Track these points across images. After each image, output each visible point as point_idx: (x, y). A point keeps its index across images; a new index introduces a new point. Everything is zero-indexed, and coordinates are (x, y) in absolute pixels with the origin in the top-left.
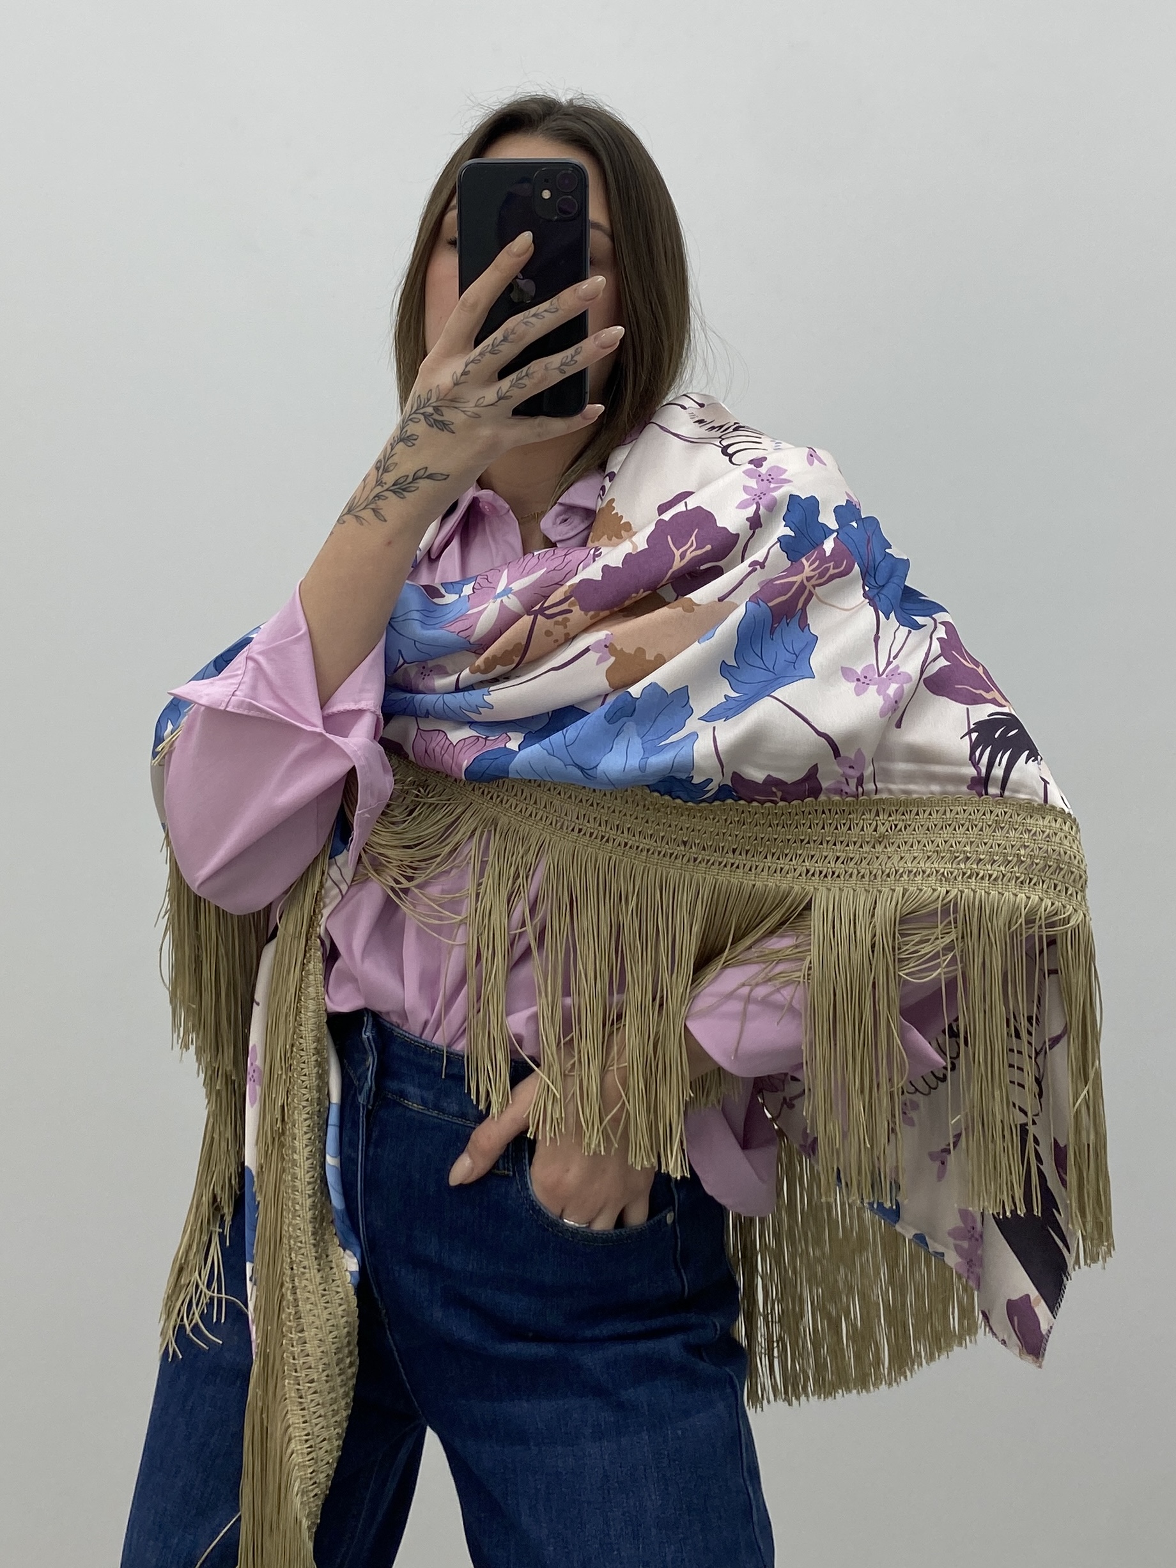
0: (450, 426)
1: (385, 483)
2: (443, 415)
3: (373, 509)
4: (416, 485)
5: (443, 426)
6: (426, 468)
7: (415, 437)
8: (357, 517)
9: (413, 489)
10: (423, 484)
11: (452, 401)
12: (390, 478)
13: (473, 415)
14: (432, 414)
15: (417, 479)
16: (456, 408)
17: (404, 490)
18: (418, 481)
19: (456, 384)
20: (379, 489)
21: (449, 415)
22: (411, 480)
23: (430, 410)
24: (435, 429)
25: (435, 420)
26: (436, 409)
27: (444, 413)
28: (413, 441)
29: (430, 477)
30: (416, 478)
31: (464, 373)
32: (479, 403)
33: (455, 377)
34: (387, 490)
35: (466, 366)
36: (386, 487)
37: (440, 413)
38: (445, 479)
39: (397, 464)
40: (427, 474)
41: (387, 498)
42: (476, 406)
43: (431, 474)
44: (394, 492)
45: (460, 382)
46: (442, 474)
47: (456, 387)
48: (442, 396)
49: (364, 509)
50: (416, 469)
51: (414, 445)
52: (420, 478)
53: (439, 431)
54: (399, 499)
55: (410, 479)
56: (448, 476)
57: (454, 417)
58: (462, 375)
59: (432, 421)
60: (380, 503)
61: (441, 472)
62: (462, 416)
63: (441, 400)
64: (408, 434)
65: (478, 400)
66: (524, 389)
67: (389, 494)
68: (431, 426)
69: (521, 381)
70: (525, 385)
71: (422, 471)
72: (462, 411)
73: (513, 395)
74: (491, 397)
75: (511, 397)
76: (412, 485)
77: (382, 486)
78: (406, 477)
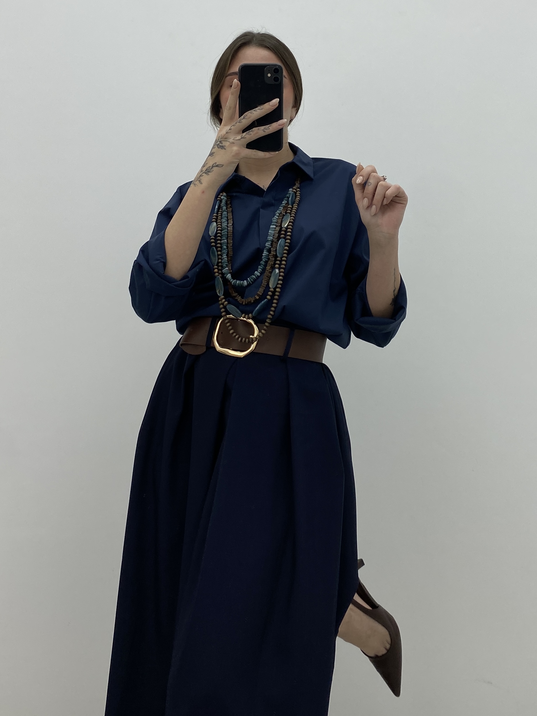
0: (225, 147)
1: (203, 171)
2: (222, 144)
3: (199, 180)
4: (213, 169)
5: (223, 147)
6: (216, 163)
7: (213, 153)
8: (194, 184)
9: (212, 171)
10: (215, 168)
11: (226, 138)
12: (204, 169)
13: (232, 142)
14: (219, 144)
16: (227, 141)
17: (209, 172)
18: (213, 168)
19: (227, 133)
20: (201, 173)
21: (224, 144)
23: (219, 143)
24: (220, 149)
25: (220, 146)
26: (220, 142)
29: (217, 166)
30: (212, 167)
31: (230, 129)
33: (227, 131)
34: (203, 173)
35: (231, 127)
36: (203, 172)
38: (222, 167)
41: (203, 176)
42: (233, 140)
44: (205, 173)
45: (228, 132)
46: (221, 165)
47: (227, 134)
48: (222, 137)
49: (197, 181)
50: (213, 164)
51: (213, 155)
52: (214, 167)
53: (221, 149)
54: (208, 176)
55: (211, 168)
56: (223, 165)
57: (226, 144)
58: (229, 130)
59: (219, 146)
60: (201, 177)
62: (228, 143)
63: (222, 138)
65: (234, 138)
66: (250, 136)
67: (204, 174)
68: (219, 148)
69: (249, 133)
70: (251, 134)
71: (215, 164)
72: (229, 142)
73: (247, 137)
74: (239, 137)
75: (246, 138)
76: (212, 169)
77: (202, 172)
78: (209, 168)
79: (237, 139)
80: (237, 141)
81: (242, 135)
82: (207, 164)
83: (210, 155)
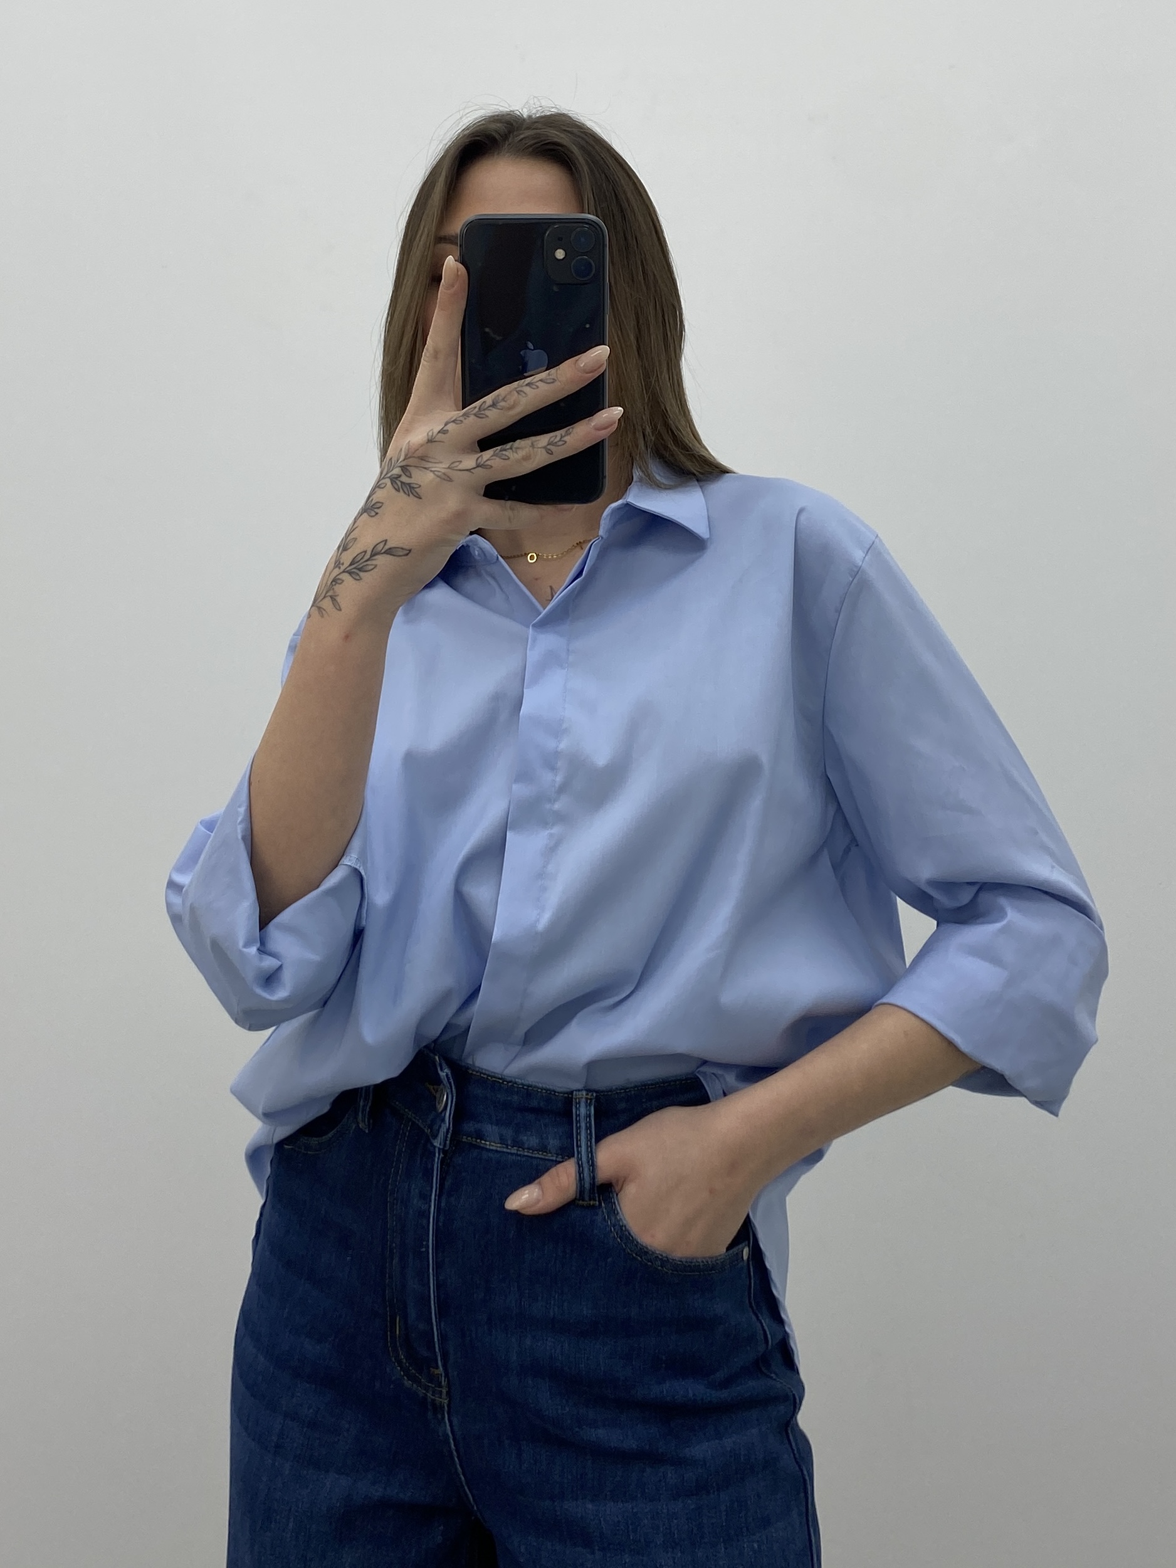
0: (417, 490)
1: (343, 564)
2: (411, 477)
3: (331, 597)
4: (374, 562)
5: (411, 490)
9: (370, 567)
10: (381, 560)
11: (423, 458)
12: (347, 558)
13: (444, 477)
14: (400, 476)
15: (376, 554)
16: (425, 468)
17: (360, 570)
18: (376, 557)
19: (430, 441)
21: (417, 477)
22: (369, 557)
23: (397, 471)
24: (402, 493)
25: (402, 482)
26: (404, 468)
27: (412, 475)
28: (376, 510)
29: (389, 552)
30: (374, 554)
31: (443, 431)
32: (453, 466)
33: (430, 434)
34: (344, 572)
35: (446, 425)
36: (343, 568)
37: (408, 474)
38: (407, 555)
39: (356, 539)
40: (387, 547)
41: (343, 581)
43: (390, 549)
44: (350, 573)
45: (435, 440)
46: (402, 549)
47: (429, 444)
48: (411, 453)
49: (325, 597)
50: (375, 543)
51: (377, 514)
52: (379, 553)
53: (405, 496)
54: (357, 582)
56: (410, 551)
57: (423, 478)
58: (439, 432)
59: (399, 484)
60: (337, 587)
61: (400, 545)
63: (411, 457)
64: (373, 502)
65: (452, 463)
66: (507, 462)
67: (345, 576)
68: (398, 490)
69: (504, 453)
70: (509, 458)
71: (382, 545)
72: (431, 471)
73: (493, 465)
74: (469, 462)
75: (492, 467)
76: (369, 563)
77: (340, 568)
78: (363, 554)
79: (461, 467)
80: (459, 472)
81: (481, 456)
82: (355, 539)
83: (364, 510)
